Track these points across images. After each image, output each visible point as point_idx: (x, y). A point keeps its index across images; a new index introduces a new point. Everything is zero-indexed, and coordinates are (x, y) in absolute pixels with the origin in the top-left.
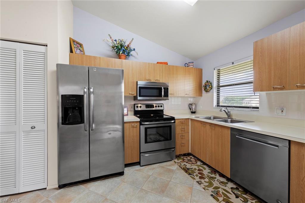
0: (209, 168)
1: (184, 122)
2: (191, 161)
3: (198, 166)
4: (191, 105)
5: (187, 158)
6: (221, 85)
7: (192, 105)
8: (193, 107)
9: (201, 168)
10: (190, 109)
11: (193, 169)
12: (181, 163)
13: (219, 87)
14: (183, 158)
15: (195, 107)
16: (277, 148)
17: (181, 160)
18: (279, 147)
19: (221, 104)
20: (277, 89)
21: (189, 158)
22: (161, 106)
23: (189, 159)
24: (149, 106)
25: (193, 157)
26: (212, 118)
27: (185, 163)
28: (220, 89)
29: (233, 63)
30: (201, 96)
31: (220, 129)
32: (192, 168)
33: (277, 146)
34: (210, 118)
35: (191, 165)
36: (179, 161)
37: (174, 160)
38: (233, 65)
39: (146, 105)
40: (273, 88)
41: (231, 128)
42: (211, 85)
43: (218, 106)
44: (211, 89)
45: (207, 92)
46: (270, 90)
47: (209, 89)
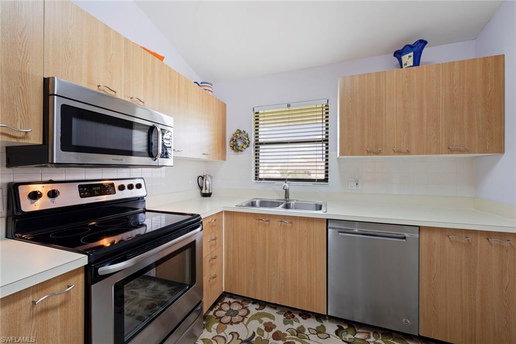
0: (275, 308)
1: (214, 224)
2: (236, 313)
3: (256, 317)
4: (203, 178)
5: (221, 309)
6: (260, 141)
7: (205, 178)
8: (207, 182)
9: (266, 320)
10: (201, 188)
11: (257, 335)
12: (222, 334)
13: (258, 144)
14: (214, 313)
15: (210, 182)
16: (404, 240)
17: (215, 325)
18: (407, 238)
19: (261, 176)
20: (372, 154)
21: (226, 307)
22: (139, 186)
23: (228, 308)
24: (94, 189)
25: (232, 300)
26: (257, 203)
27: (230, 328)
28: (260, 148)
29: (289, 106)
30: (224, 158)
31: (304, 226)
32: (254, 333)
33: (405, 238)
34: (253, 204)
35: (246, 326)
36: (214, 333)
37: (202, 336)
38: (288, 109)
39: (80, 187)
40: (366, 152)
41: (327, 220)
42: (248, 140)
43: (256, 179)
44: (248, 146)
45: (239, 151)
46: (363, 154)
47: (245, 146)
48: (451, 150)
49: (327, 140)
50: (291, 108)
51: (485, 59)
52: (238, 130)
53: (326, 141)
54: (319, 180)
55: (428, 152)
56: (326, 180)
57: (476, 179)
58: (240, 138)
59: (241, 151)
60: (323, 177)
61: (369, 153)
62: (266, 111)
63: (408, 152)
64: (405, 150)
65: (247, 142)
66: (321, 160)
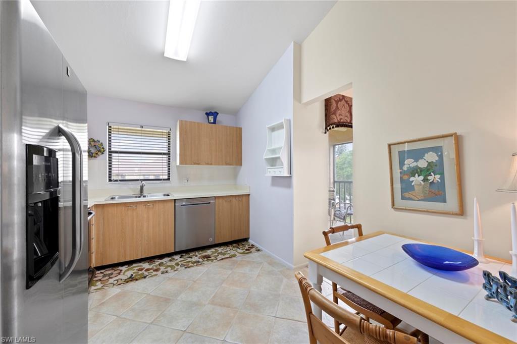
2: (111, 274)
3: (128, 270)
6: (112, 149)
9: (137, 268)
13: (111, 152)
17: (98, 283)
19: (113, 178)
28: (113, 155)
29: (142, 127)
32: (132, 275)
33: (210, 203)
35: (124, 275)
38: (140, 129)
41: (175, 200)
42: (103, 148)
43: (110, 180)
44: (102, 153)
45: (93, 158)
46: (192, 164)
47: (99, 153)
48: (227, 164)
49: (170, 154)
50: (143, 129)
51: (237, 128)
52: (92, 139)
53: (168, 154)
54: (164, 180)
55: (219, 165)
56: (169, 179)
57: (235, 176)
58: (94, 145)
59: (95, 157)
60: (166, 177)
61: (195, 164)
62: (120, 127)
63: (211, 164)
64: (210, 163)
65: (102, 150)
66: (166, 166)
